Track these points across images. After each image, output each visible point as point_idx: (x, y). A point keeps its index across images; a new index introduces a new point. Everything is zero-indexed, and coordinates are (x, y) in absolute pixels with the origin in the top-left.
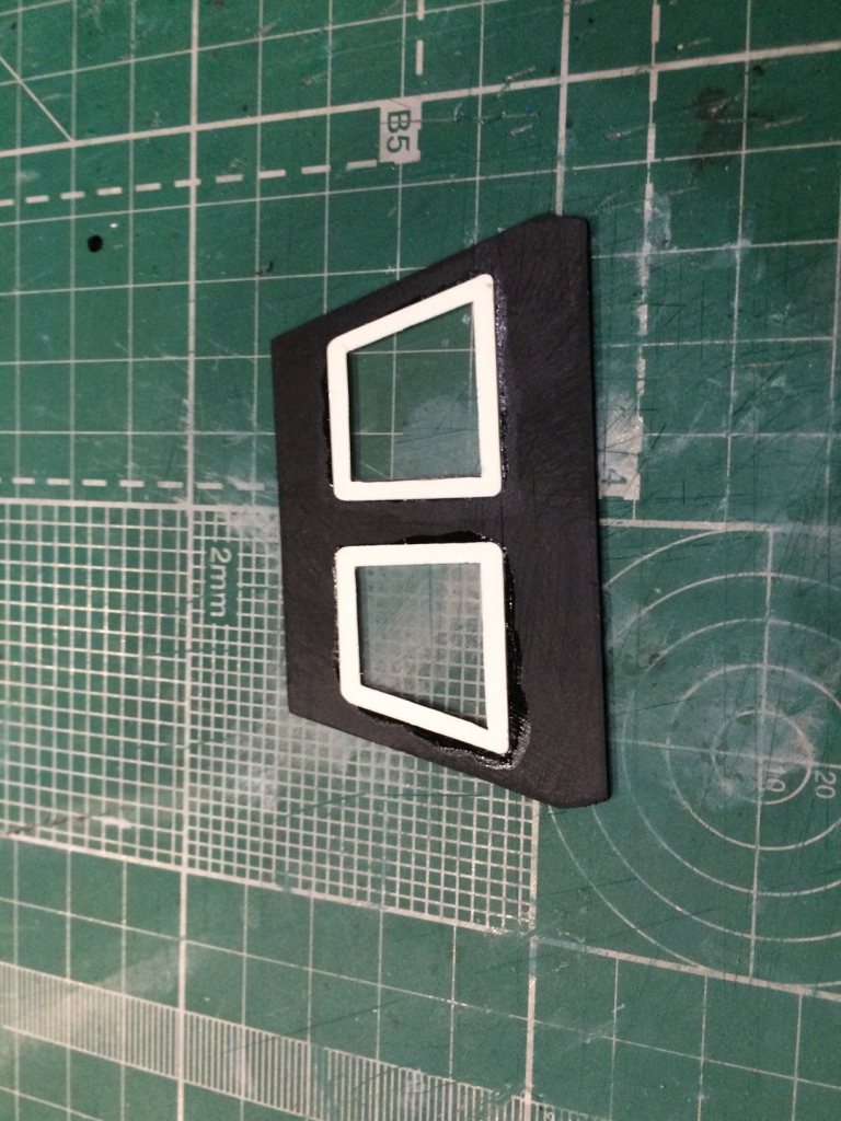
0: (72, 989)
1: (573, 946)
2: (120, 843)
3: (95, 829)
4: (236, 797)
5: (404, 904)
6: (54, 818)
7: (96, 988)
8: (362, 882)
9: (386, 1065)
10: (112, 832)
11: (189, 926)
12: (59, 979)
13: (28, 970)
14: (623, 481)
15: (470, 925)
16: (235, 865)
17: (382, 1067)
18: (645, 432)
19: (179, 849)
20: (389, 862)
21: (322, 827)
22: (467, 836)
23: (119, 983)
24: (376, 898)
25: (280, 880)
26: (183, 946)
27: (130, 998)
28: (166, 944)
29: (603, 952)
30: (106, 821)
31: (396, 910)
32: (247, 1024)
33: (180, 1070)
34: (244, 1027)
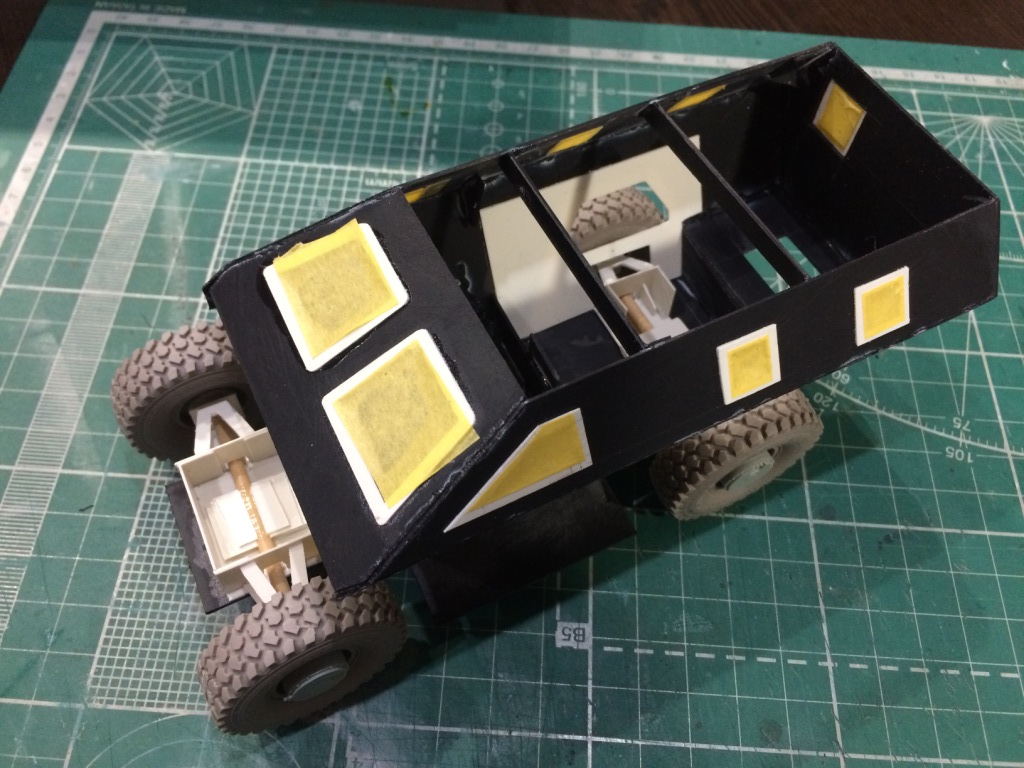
0: (80, 397)
1: (75, 732)
5: (112, 622)
7: (79, 414)
8: (129, 595)
9: (12, 606)
11: (113, 478)
12: (88, 389)
13: (96, 368)
15: (95, 665)
16: (149, 511)
17: (11, 603)
20: (139, 613)
21: (166, 569)
22: (150, 665)
23: (82, 429)
24: (117, 603)
25: (136, 540)
26: (101, 474)
27: (71, 437)
28: (103, 463)
29: (70, 750)
31: (109, 617)
32: (47, 515)
33: (21, 468)
34: (45, 513)
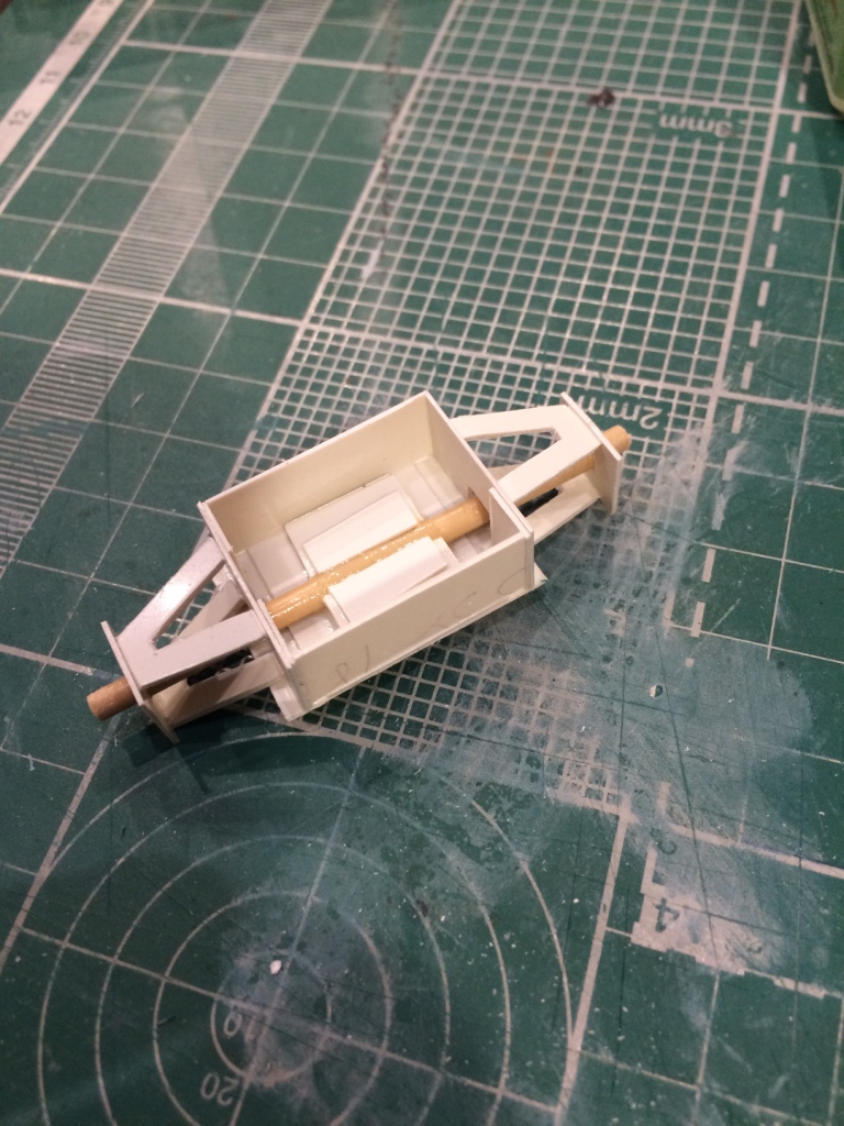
2: (348, 265)
3: (368, 242)
4: (368, 390)
6: (391, 203)
7: (204, 220)
9: (47, 495)
10: (362, 258)
11: (243, 320)
12: (224, 185)
13: (239, 158)
14: (661, 928)
16: (296, 377)
17: (45, 490)
18: (723, 974)
19: (328, 323)
23: (205, 243)
26: (226, 311)
27: (186, 252)
28: (231, 294)
29: (97, 758)
30: (375, 254)
32: (128, 361)
33: (101, 288)
34: (126, 358)
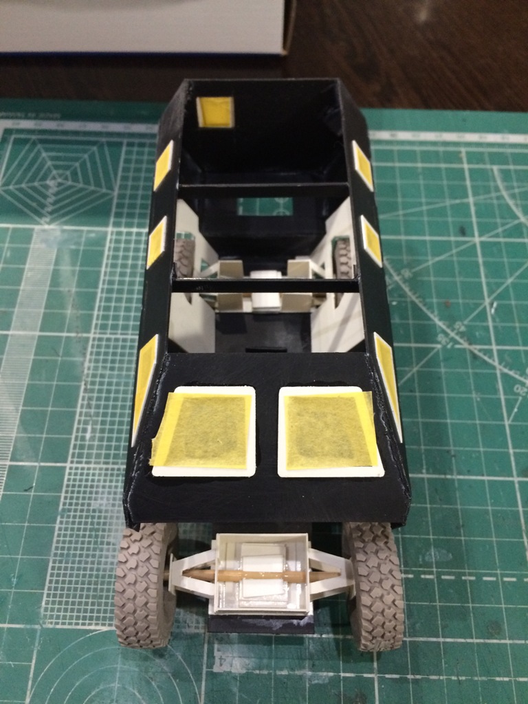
0: (17, 410)
1: (37, 644)
2: (80, 434)
3: (86, 423)
4: (98, 489)
5: (53, 568)
6: (91, 402)
7: (17, 422)
8: (63, 548)
10: (85, 430)
11: (44, 467)
12: (22, 403)
13: (25, 388)
14: (221, 665)
15: (45, 598)
16: (70, 489)
18: (240, 674)
19: (78, 462)
20: (70, 561)
21: (85, 530)
22: (81, 597)
23: (20, 433)
24: (56, 555)
25: (64, 510)
26: (36, 464)
27: (14, 439)
28: (37, 455)
29: (34, 657)
30: (89, 428)
31: (51, 564)
